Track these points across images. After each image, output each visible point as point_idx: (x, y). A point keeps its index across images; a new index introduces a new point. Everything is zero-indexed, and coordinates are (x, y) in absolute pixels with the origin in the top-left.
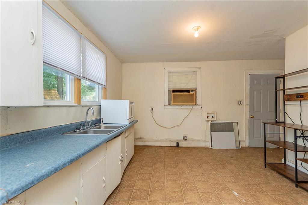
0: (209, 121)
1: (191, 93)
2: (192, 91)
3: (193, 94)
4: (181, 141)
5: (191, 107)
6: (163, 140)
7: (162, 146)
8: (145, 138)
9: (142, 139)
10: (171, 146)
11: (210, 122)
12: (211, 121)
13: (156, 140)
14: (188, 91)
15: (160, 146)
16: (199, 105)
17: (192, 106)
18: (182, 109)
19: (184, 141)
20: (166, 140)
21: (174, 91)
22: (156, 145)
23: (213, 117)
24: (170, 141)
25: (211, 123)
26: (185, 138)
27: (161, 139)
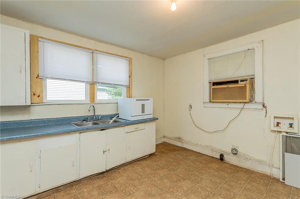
0: (281, 132)
1: (241, 84)
2: (242, 81)
3: (244, 85)
4: (228, 154)
5: (241, 106)
6: (203, 146)
7: (201, 154)
8: (183, 139)
9: (181, 139)
10: (212, 157)
11: (285, 134)
12: (287, 133)
13: (195, 144)
14: (236, 82)
15: (199, 153)
16: (259, 103)
17: (243, 105)
18: (228, 107)
19: (232, 155)
20: (207, 147)
21: (215, 84)
22: (195, 150)
23: (291, 125)
24: (212, 150)
25: (287, 137)
26: (234, 151)
27: (200, 144)
